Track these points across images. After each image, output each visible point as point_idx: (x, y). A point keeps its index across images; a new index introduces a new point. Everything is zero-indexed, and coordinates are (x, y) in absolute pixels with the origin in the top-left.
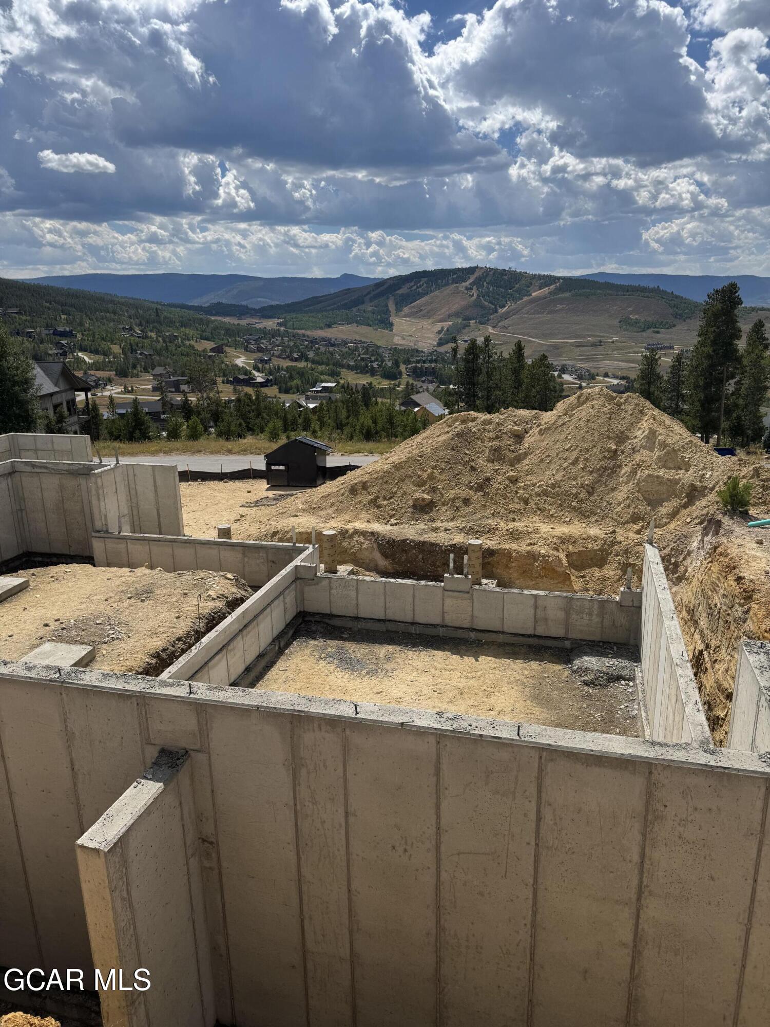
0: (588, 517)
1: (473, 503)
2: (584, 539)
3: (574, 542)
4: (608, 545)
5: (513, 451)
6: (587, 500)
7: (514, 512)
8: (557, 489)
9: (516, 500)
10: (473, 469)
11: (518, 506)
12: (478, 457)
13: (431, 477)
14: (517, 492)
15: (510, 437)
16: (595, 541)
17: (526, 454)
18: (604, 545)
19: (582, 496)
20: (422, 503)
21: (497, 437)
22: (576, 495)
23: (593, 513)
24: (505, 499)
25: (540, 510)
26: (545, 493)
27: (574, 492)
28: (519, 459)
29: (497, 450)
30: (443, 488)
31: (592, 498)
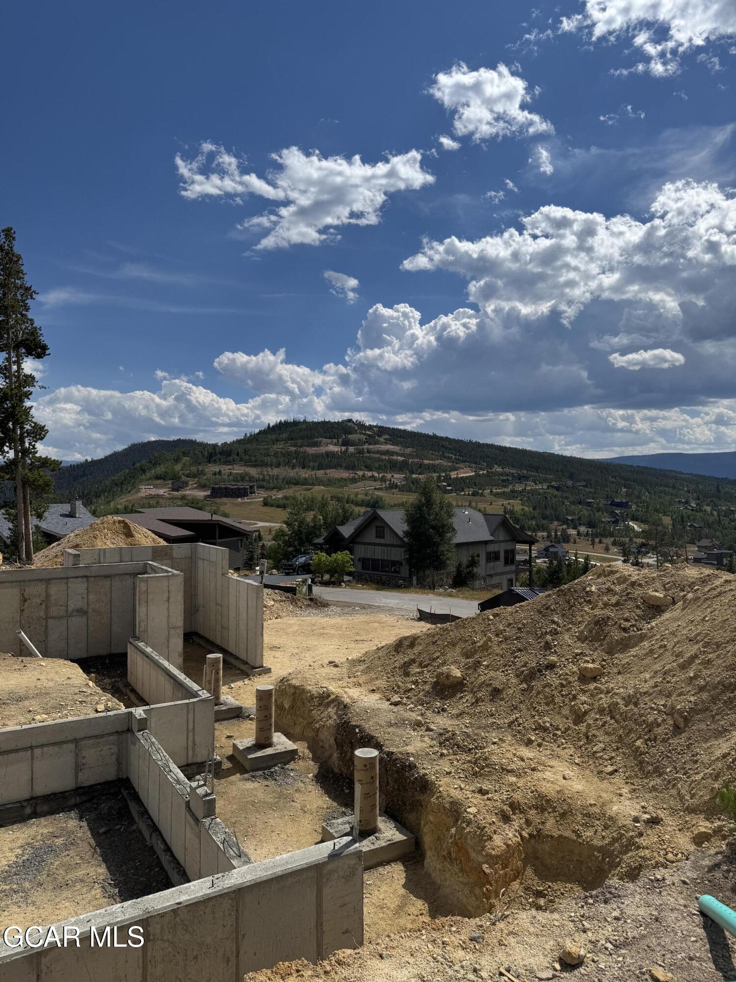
0: (647, 775)
1: (501, 700)
2: (588, 815)
3: (563, 815)
4: (622, 846)
5: (625, 630)
6: (665, 741)
7: (545, 729)
8: (631, 707)
9: (566, 711)
10: (547, 646)
11: (559, 721)
12: (568, 630)
13: (485, 647)
14: (575, 697)
15: (638, 607)
16: (606, 827)
17: (642, 638)
18: (615, 840)
19: (659, 731)
20: (447, 682)
21: (617, 604)
22: (651, 726)
23: (659, 771)
24: (547, 704)
25: (587, 737)
26: (611, 712)
27: (651, 719)
28: (625, 645)
29: (600, 623)
30: (487, 666)
31: (674, 741)
